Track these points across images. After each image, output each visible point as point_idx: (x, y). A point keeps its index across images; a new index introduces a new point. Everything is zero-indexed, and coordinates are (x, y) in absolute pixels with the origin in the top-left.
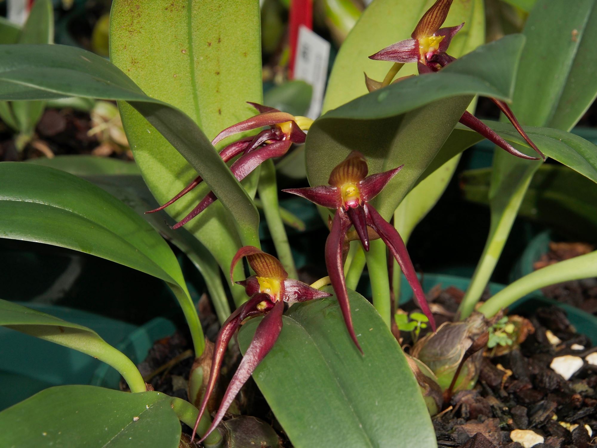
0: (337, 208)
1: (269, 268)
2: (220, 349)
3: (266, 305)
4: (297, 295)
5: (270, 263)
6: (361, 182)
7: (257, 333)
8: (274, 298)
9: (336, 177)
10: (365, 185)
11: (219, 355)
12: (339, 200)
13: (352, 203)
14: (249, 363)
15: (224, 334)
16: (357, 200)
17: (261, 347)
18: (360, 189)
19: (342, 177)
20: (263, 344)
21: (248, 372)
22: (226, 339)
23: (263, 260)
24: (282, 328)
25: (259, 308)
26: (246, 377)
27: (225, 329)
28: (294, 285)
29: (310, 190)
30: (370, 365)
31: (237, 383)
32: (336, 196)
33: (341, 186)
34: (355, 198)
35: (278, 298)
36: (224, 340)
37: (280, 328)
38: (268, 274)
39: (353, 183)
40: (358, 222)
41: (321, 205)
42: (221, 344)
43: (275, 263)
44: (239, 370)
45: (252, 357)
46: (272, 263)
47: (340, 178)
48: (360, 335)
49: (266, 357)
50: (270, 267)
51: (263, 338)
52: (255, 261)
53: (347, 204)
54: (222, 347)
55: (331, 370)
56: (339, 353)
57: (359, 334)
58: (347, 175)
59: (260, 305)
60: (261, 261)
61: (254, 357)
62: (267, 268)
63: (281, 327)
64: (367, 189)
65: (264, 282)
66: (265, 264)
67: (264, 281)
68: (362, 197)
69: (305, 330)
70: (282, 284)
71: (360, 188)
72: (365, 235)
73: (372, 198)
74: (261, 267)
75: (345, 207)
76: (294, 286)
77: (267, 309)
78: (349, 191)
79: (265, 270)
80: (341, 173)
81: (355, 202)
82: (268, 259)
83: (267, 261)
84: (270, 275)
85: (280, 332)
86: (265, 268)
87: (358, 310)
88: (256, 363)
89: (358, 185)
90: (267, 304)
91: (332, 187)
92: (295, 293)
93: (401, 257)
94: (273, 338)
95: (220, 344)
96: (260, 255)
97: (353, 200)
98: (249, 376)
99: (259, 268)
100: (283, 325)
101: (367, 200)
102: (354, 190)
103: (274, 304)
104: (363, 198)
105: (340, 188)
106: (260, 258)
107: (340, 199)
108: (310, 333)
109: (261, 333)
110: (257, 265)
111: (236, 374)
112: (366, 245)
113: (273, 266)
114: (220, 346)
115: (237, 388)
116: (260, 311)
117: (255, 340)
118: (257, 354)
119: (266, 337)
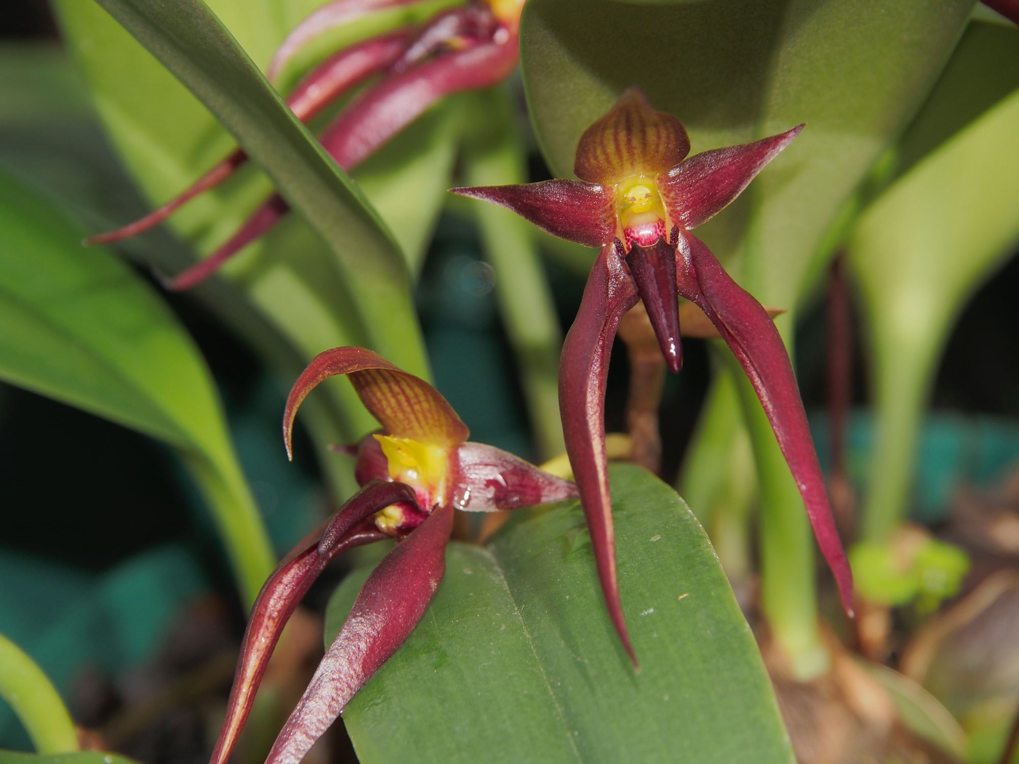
0: (604, 245)
1: (413, 410)
2: (259, 638)
3: (402, 517)
4: (492, 489)
5: (416, 396)
6: (672, 173)
7: (363, 597)
8: (427, 497)
9: (596, 157)
10: (685, 180)
11: (256, 656)
12: (607, 223)
13: (646, 232)
14: (333, 679)
15: (276, 596)
16: (661, 225)
17: (374, 638)
18: (669, 192)
19: (614, 160)
20: (379, 626)
21: (330, 706)
22: (279, 612)
23: (396, 389)
24: (438, 586)
25: (382, 523)
26: (325, 721)
27: (281, 582)
28: (487, 460)
29: (529, 192)
30: (666, 698)
31: (299, 736)
32: (598, 212)
33: (613, 181)
34: (652, 217)
35: (440, 499)
36: (275, 614)
37: (433, 584)
38: (412, 428)
39: (651, 173)
40: (653, 289)
41: (557, 235)
42: (265, 624)
43: (430, 398)
44: (307, 698)
45: (344, 662)
46: (422, 398)
47: (608, 161)
48: (651, 610)
49: (384, 667)
50: (417, 407)
51: (378, 612)
52: (375, 389)
53: (632, 235)
54: (267, 634)
55: (560, 709)
56: (586, 661)
57: (649, 608)
58: (628, 152)
59: (383, 514)
60: (391, 390)
61: (350, 662)
62: (408, 409)
63: (436, 581)
64: (690, 191)
65: (400, 452)
66: (402, 398)
67: (399, 449)
68: (674, 214)
69: (509, 592)
70: (454, 459)
71: (668, 190)
72: (670, 326)
73: (704, 218)
74: (392, 409)
75: (624, 242)
76: (487, 465)
77: (404, 528)
78: (634, 199)
79: (404, 415)
80: (611, 149)
81: (654, 229)
82: (409, 385)
83: (408, 391)
84: (420, 432)
85: (434, 596)
86: (403, 411)
87: (658, 538)
88: (355, 683)
89: (665, 179)
90: (404, 513)
91: (586, 185)
92: (490, 483)
93: (772, 391)
94: (411, 610)
95: (261, 624)
96: (387, 375)
97: (647, 224)
98: (335, 717)
99: (388, 411)
100: (443, 575)
101: (688, 225)
102: (647, 196)
103: (426, 515)
104: (677, 218)
105: (611, 189)
106: (387, 382)
107: (611, 220)
108: (519, 603)
109: (375, 597)
110: (380, 401)
111: (295, 713)
112: (672, 353)
113: (425, 405)
114: (262, 631)
115: (298, 750)
116: (385, 534)
117: (355, 617)
118: (359, 655)
119: (390, 610)
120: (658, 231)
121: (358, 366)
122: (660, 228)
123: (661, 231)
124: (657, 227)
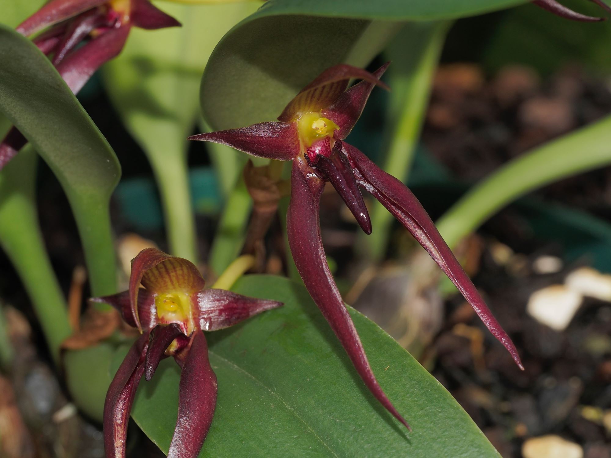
0: (293, 158)
1: (170, 276)
3: (177, 345)
4: (223, 315)
5: (174, 268)
6: (331, 108)
7: (182, 403)
8: (185, 328)
9: (294, 107)
12: (295, 145)
16: (327, 140)
19: (302, 107)
20: (197, 420)
22: (121, 420)
24: (217, 384)
28: (217, 298)
29: (241, 133)
32: (290, 139)
35: (192, 327)
39: (317, 110)
43: (185, 268)
46: (178, 268)
47: (299, 108)
49: (205, 445)
50: (172, 274)
51: (193, 411)
63: (216, 382)
67: (166, 301)
74: (155, 277)
76: (217, 300)
85: (217, 392)
90: (178, 342)
91: (282, 124)
92: (221, 311)
94: (210, 405)
99: (152, 279)
100: (215, 377)
101: (342, 137)
103: (188, 339)
105: (296, 123)
107: (296, 143)
109: (189, 402)
113: (179, 273)
118: (190, 441)
119: (200, 408)
120: (325, 144)
121: (157, 262)
122: (326, 142)
123: (327, 144)
124: (324, 142)
